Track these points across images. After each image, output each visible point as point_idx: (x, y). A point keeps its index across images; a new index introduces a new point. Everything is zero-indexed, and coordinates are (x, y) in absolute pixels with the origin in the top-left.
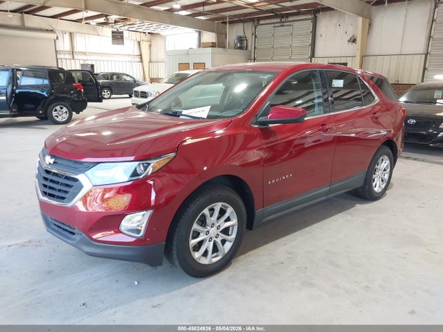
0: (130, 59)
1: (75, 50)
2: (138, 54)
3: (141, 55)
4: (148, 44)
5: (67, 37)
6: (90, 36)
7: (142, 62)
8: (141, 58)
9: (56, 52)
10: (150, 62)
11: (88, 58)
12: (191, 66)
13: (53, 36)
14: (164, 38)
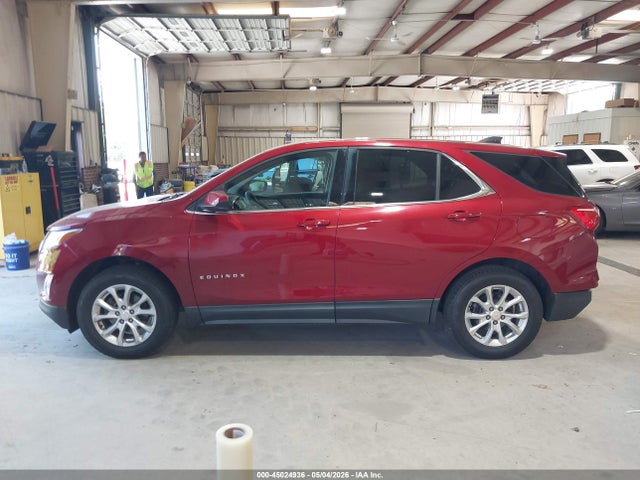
0: (512, 132)
1: (435, 124)
2: (526, 123)
3: (529, 126)
4: (542, 108)
5: (427, 108)
6: (458, 105)
7: (530, 135)
8: (530, 130)
9: (411, 128)
10: (544, 134)
11: (451, 133)
12: (581, 139)
13: (409, 109)
14: (565, 98)
